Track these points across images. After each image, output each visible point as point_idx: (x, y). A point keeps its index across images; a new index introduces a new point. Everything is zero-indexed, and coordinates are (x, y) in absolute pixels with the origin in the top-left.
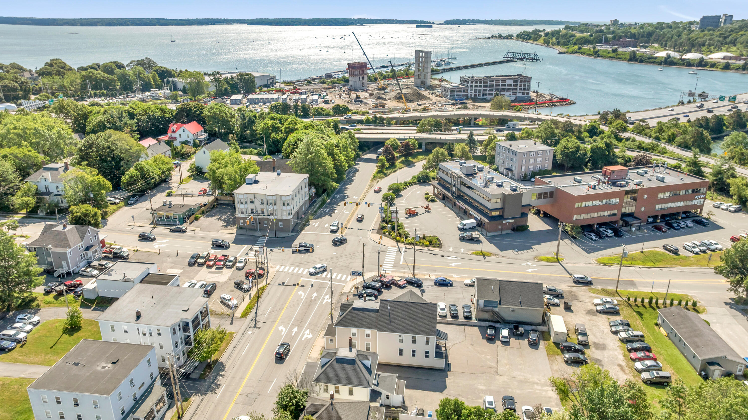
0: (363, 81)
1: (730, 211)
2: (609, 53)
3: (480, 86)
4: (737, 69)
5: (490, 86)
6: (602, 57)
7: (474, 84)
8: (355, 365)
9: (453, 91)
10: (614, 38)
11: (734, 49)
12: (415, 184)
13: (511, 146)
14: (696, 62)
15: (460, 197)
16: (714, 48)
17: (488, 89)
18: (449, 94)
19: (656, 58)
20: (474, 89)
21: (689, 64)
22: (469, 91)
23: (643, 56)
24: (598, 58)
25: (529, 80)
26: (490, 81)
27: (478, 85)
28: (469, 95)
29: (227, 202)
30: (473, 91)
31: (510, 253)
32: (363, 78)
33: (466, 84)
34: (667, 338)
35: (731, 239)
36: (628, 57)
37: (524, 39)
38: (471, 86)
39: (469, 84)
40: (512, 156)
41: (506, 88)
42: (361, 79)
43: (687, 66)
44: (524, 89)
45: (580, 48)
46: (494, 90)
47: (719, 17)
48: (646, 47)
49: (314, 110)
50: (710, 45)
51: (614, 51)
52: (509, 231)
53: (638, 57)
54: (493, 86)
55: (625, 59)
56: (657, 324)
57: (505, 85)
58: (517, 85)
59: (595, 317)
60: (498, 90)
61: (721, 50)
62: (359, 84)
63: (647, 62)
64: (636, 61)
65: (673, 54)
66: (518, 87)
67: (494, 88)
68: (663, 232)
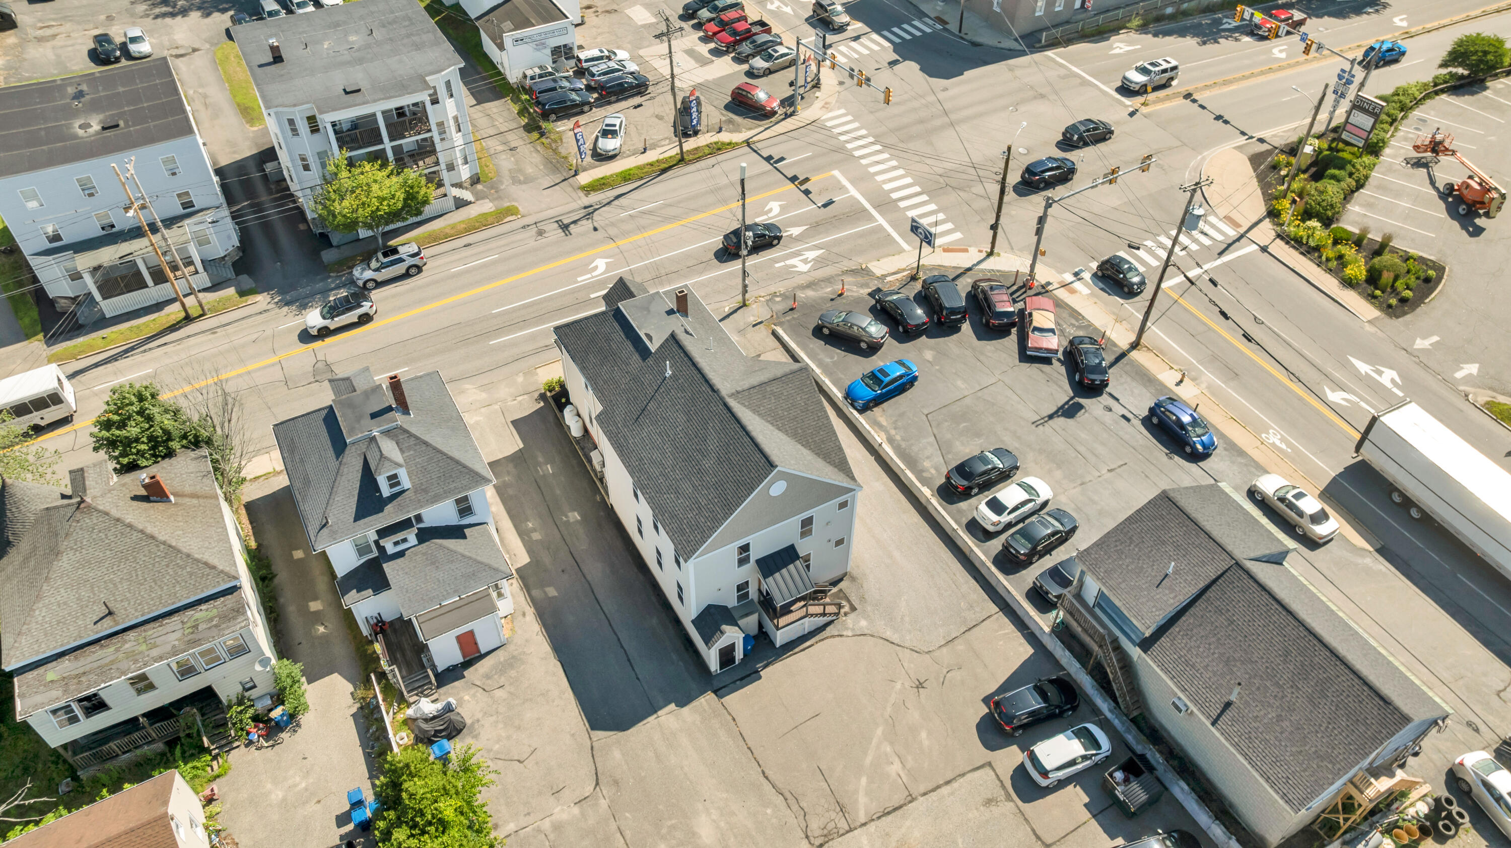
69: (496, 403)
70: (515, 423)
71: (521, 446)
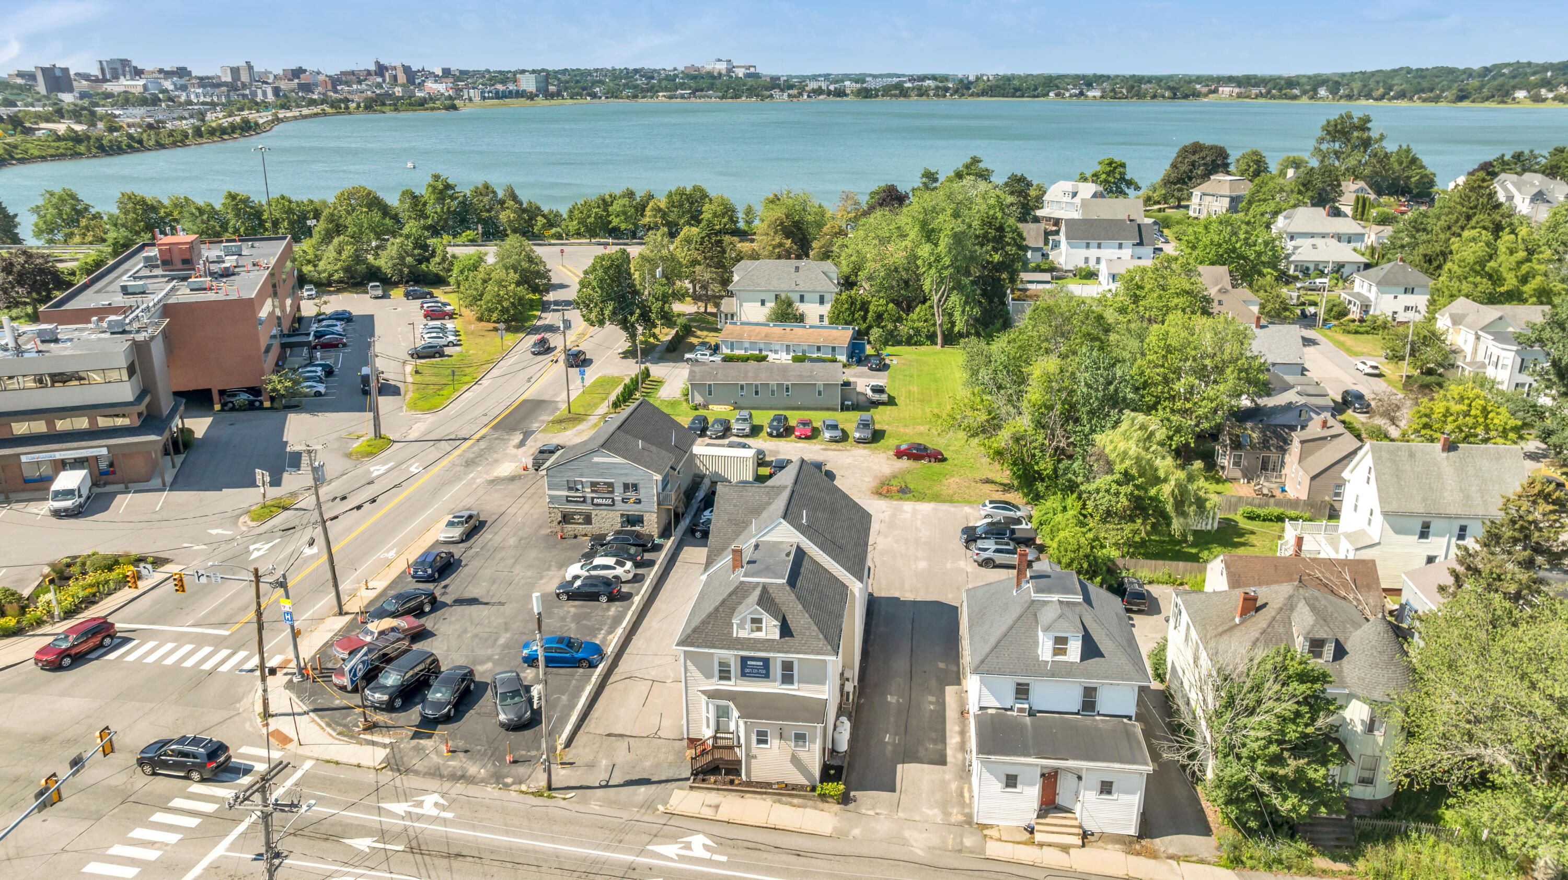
35: (427, 318)
52: (175, 459)
68: (345, 345)
69: (900, 819)
70: (893, 790)
71: (899, 767)
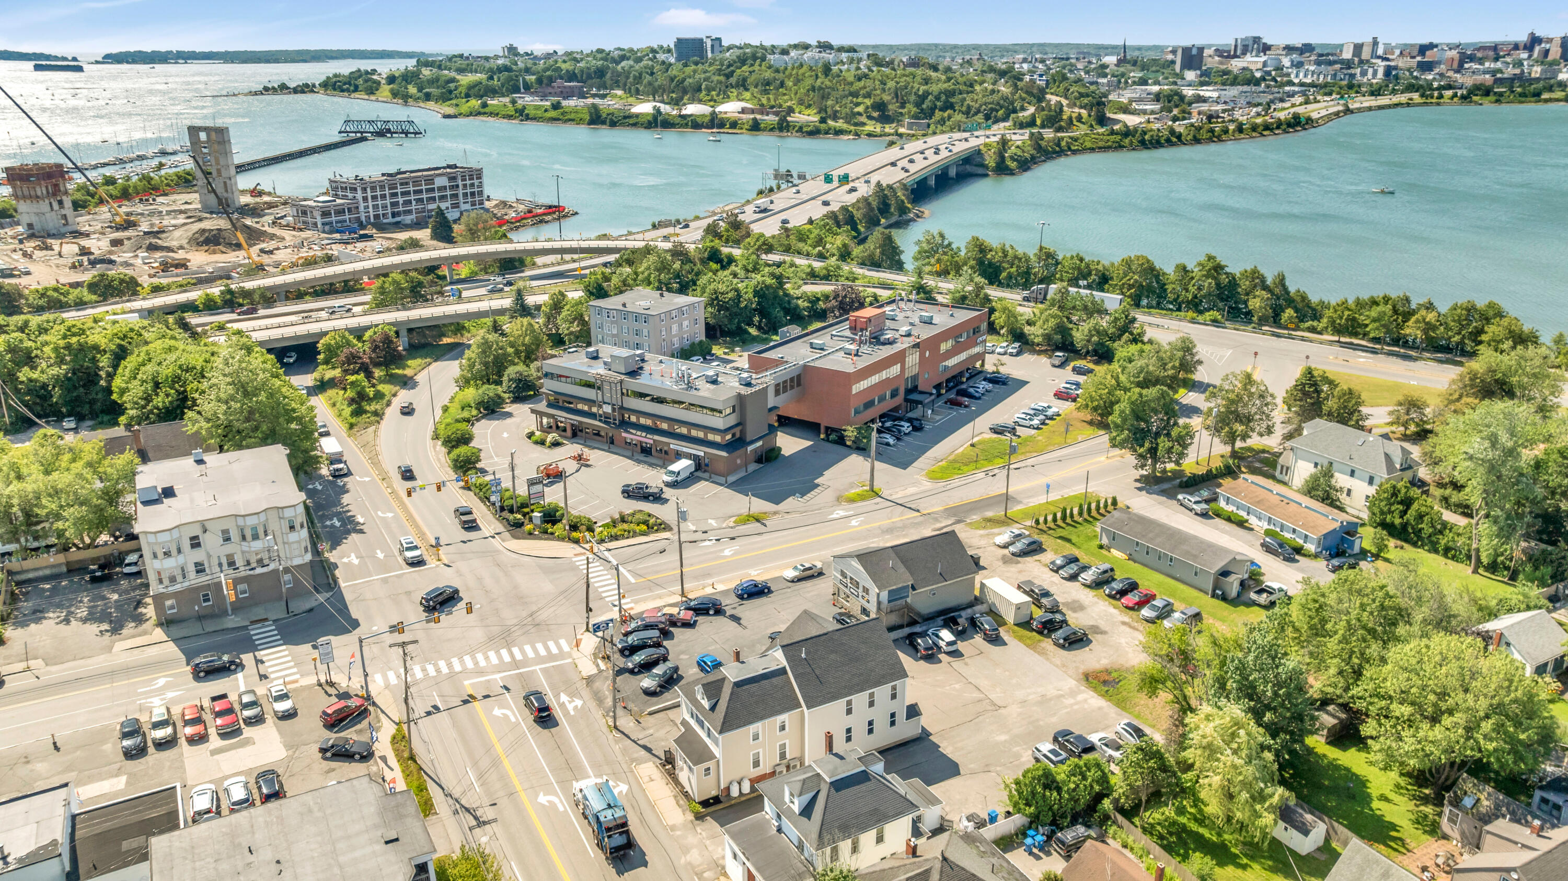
0: (63, 212)
1: (1011, 355)
2: (546, 111)
3: (383, 197)
4: (772, 130)
5: (403, 194)
6: (534, 119)
7: (369, 194)
8: (869, 780)
9: (325, 214)
10: (540, 81)
11: (747, 95)
12: (478, 420)
13: (624, 305)
14: (706, 120)
15: (625, 424)
16: (718, 95)
17: (401, 200)
18: (319, 220)
19: (637, 116)
20: (370, 204)
21: (695, 124)
22: (362, 208)
23: (613, 114)
24: (529, 122)
25: (477, 174)
26: (401, 184)
27: (378, 193)
28: (363, 219)
29: (47, 572)
30: (371, 209)
31: (791, 503)
32: (60, 203)
33: (350, 195)
34: (1131, 562)
35: (1055, 395)
36: (587, 117)
37: (343, 91)
38: (365, 199)
39: (359, 195)
40: (636, 326)
41: (437, 194)
42: (56, 206)
43: (693, 127)
44: (473, 194)
45: (485, 105)
46: (414, 203)
47: (701, 41)
48: (603, 97)
49: (37, 296)
50: (709, 90)
51: (556, 106)
52: (753, 467)
53: (604, 115)
54: (408, 193)
55: (580, 121)
56: (1101, 547)
57: (433, 190)
58: (457, 186)
59: (1019, 565)
60: (421, 200)
61: (728, 97)
62: (52, 220)
63: (623, 125)
64: (603, 123)
65: (665, 108)
66: (461, 192)
67: (412, 198)
68: (966, 406)
